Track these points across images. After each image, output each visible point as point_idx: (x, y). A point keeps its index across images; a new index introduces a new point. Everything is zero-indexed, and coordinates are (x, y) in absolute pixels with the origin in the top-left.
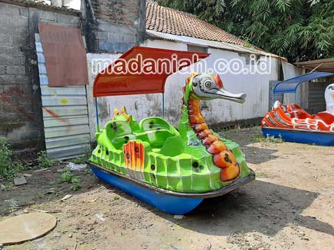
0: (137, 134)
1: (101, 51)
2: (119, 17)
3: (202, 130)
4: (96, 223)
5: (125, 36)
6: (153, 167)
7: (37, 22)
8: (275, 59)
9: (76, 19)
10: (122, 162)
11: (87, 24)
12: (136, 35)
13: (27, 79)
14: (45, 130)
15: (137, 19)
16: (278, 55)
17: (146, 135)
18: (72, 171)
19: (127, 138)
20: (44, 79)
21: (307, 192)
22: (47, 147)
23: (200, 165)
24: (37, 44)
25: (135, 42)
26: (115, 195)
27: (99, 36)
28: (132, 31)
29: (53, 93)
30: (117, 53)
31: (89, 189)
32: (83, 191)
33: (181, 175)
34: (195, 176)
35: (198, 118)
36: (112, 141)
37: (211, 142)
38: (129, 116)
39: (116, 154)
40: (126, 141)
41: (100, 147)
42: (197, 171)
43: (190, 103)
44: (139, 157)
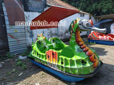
3: (82, 45)
6: (62, 63)
12: (43, 5)
14: (9, 43)
17: (52, 45)
19: (45, 47)
22: (10, 50)
24: (3, 7)
26: (42, 72)
27: (29, 5)
28: (41, 3)
29: (11, 28)
30: (36, 12)
31: (30, 69)
32: (27, 70)
33: (77, 67)
34: (83, 67)
35: (80, 39)
36: (39, 48)
37: (87, 50)
38: (45, 37)
39: (42, 55)
40: (45, 48)
41: (34, 51)
42: (84, 65)
43: (76, 32)
44: (54, 58)
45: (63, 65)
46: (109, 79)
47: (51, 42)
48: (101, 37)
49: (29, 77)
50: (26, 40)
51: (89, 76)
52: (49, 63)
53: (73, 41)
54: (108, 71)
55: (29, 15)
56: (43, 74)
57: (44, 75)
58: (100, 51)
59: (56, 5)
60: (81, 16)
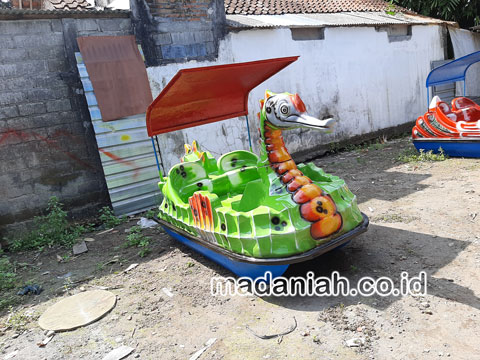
0: (214, 178)
1: (165, 62)
2: (185, 8)
3: (287, 171)
4: (161, 300)
5: (196, 33)
6: (223, 227)
7: (75, 36)
8: (437, 27)
9: (125, 22)
10: (191, 221)
11: (142, 27)
12: (212, 30)
13: (74, 115)
14: (107, 179)
15: (210, 5)
16: (442, 18)
17: (227, 177)
18: (142, 231)
19: (200, 185)
20: (95, 113)
21: (453, 240)
22: (112, 200)
23: (282, 220)
24: (79, 66)
25: (212, 39)
26: (190, 260)
27: (160, 40)
28: (206, 24)
29: (109, 130)
30: (189, 60)
32: (152, 258)
33: (257, 235)
34: (274, 236)
36: (181, 191)
37: (298, 187)
38: (202, 153)
39: (183, 210)
40: (199, 189)
41: (166, 200)
44: (207, 214)
45: (225, 233)
47: (225, 169)
50: (162, 164)
53: (262, 161)
54: (400, 255)
55: (164, 75)
56: (190, 266)
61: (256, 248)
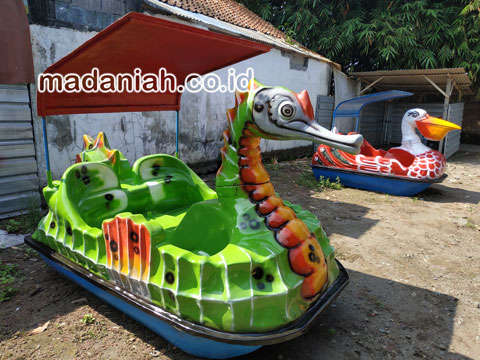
1: (58, 24)
3: (266, 198)
6: (169, 278)
8: (326, 65)
10: (101, 257)
17: (147, 189)
19: (110, 197)
23: (266, 273)
30: (91, 31)
31: (33, 295)
32: (19, 304)
33: (232, 298)
34: (258, 299)
35: (259, 172)
36: (80, 204)
37: (284, 223)
38: (113, 152)
39: (87, 237)
40: (108, 204)
41: (54, 216)
42: (261, 287)
43: (244, 142)
44: (138, 253)
45: (174, 289)
46: (367, 344)
47: (144, 177)
48: (361, 159)
49: (18, 336)
50: (35, 157)
51: (278, 335)
52: (115, 272)
53: (228, 177)
54: (368, 308)
55: (55, 39)
56: (88, 324)
57: (92, 329)
58: (352, 218)
59: (192, 8)
60: (293, 66)
61: (228, 317)
